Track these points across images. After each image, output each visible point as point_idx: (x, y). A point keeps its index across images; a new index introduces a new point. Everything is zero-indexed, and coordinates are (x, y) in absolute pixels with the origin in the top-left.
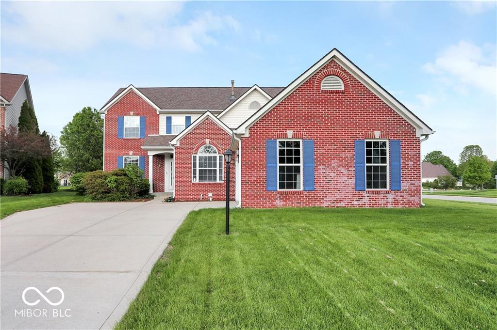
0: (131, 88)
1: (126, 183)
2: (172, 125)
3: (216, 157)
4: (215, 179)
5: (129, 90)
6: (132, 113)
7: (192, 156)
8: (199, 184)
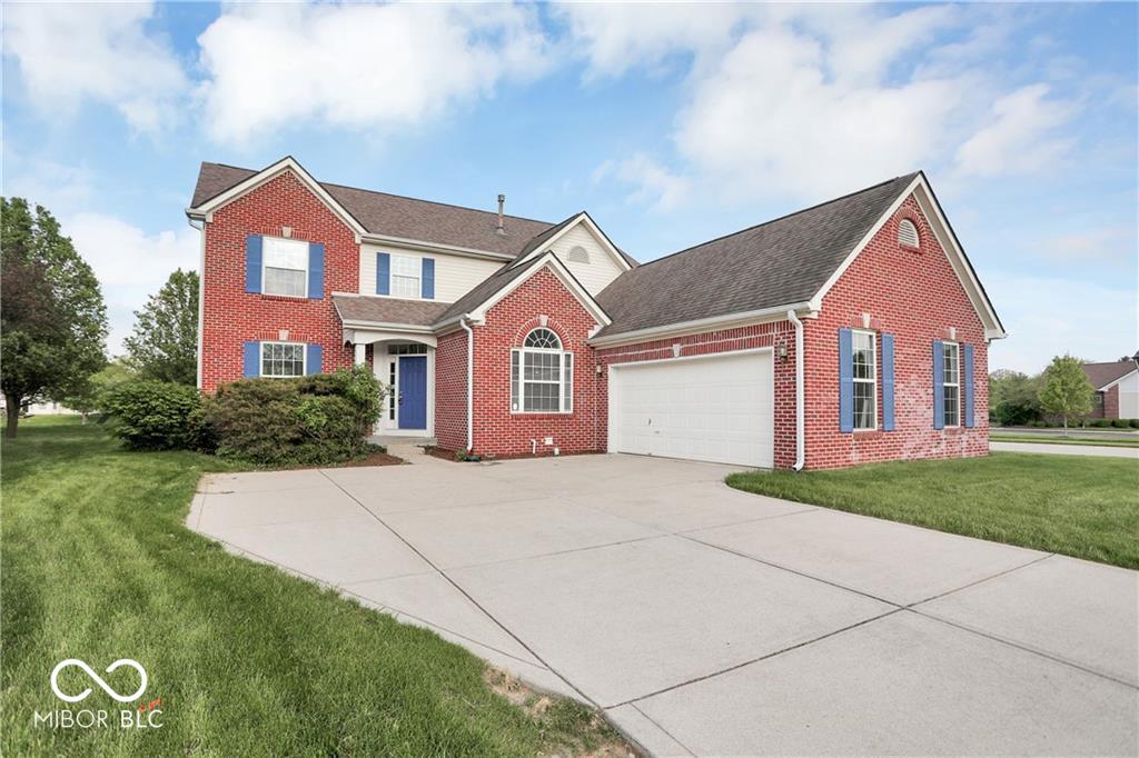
0: (289, 167)
1: (346, 415)
2: (391, 275)
3: (558, 356)
4: (557, 407)
5: (284, 169)
6: (287, 231)
7: (512, 350)
8: (527, 417)
